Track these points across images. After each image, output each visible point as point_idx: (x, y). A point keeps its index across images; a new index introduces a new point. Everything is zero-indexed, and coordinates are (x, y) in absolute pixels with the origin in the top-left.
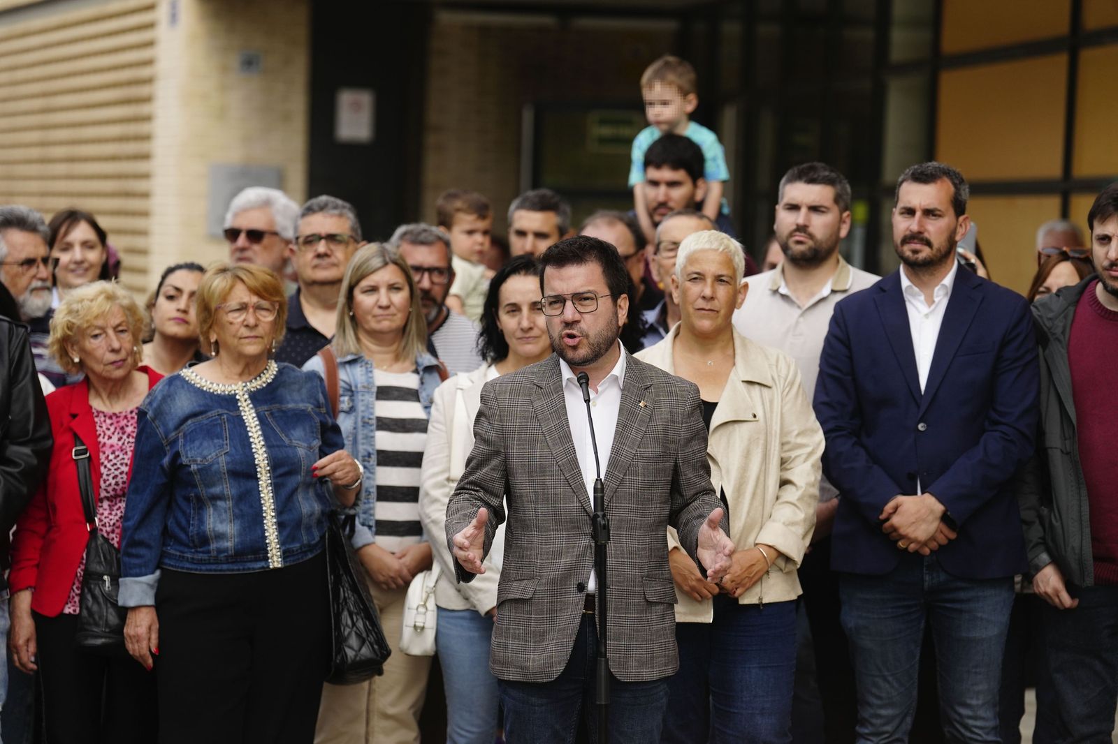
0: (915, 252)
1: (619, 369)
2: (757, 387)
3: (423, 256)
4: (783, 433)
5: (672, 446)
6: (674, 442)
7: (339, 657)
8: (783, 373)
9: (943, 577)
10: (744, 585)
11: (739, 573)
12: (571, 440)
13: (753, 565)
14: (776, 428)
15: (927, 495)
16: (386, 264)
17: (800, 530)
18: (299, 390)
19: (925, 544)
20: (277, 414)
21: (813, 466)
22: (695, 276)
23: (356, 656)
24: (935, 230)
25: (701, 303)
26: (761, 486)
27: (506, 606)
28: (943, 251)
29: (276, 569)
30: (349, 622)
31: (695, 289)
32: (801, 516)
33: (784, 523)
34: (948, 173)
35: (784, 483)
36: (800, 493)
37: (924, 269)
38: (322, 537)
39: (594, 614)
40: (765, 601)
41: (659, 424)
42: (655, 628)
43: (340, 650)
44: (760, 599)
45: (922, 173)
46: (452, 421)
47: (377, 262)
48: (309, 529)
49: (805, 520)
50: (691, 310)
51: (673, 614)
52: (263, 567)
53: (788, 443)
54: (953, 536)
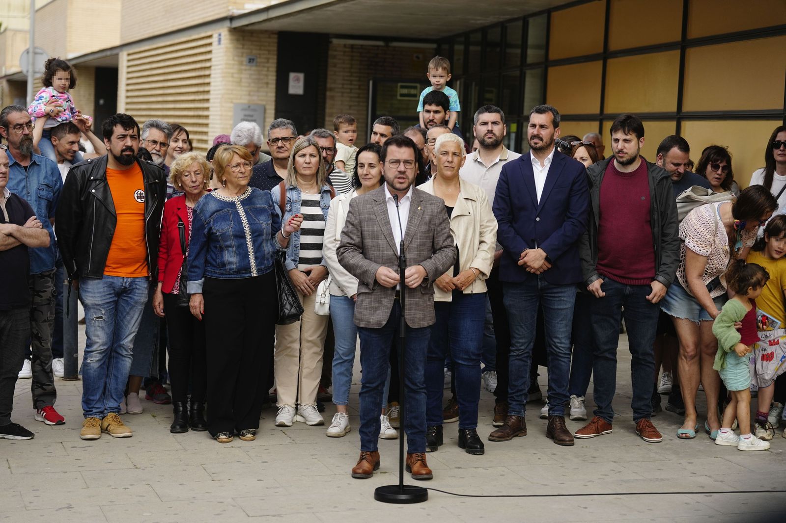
0: (536, 143)
1: (409, 194)
2: (470, 201)
3: (324, 142)
4: (481, 221)
5: (432, 226)
6: (433, 225)
7: (282, 313)
8: (481, 195)
9: (546, 283)
10: (465, 285)
11: (464, 280)
12: (390, 224)
13: (469, 277)
14: (478, 218)
15: (539, 249)
16: (310, 145)
17: (489, 262)
18: (261, 199)
19: (538, 269)
20: (253, 210)
21: (494, 235)
22: (444, 153)
23: (289, 312)
24: (544, 133)
25: (447, 164)
26: (472, 243)
27: (361, 296)
28: (548, 143)
29: (255, 277)
30: (286, 298)
31: (444, 158)
32: (489, 256)
33: (482, 259)
34: (552, 110)
35: (481, 242)
36: (489, 246)
37: (540, 151)
38: (273, 263)
39: (399, 299)
40: (474, 292)
41: (427, 217)
42: (426, 305)
43: (282, 310)
44: (472, 291)
45: (540, 109)
46: (337, 214)
47: (306, 144)
48: (268, 259)
49: (491, 258)
50: (442, 167)
51: (433, 298)
52: (249, 276)
53: (483, 225)
54: (550, 266)
